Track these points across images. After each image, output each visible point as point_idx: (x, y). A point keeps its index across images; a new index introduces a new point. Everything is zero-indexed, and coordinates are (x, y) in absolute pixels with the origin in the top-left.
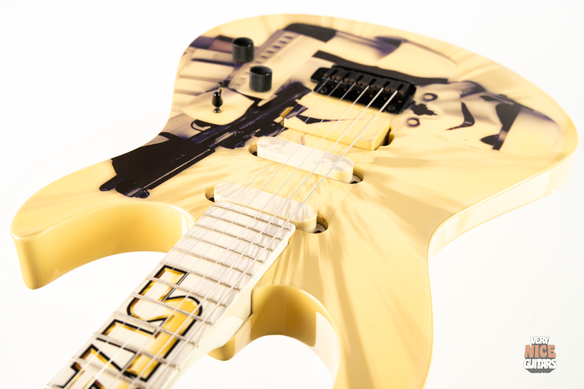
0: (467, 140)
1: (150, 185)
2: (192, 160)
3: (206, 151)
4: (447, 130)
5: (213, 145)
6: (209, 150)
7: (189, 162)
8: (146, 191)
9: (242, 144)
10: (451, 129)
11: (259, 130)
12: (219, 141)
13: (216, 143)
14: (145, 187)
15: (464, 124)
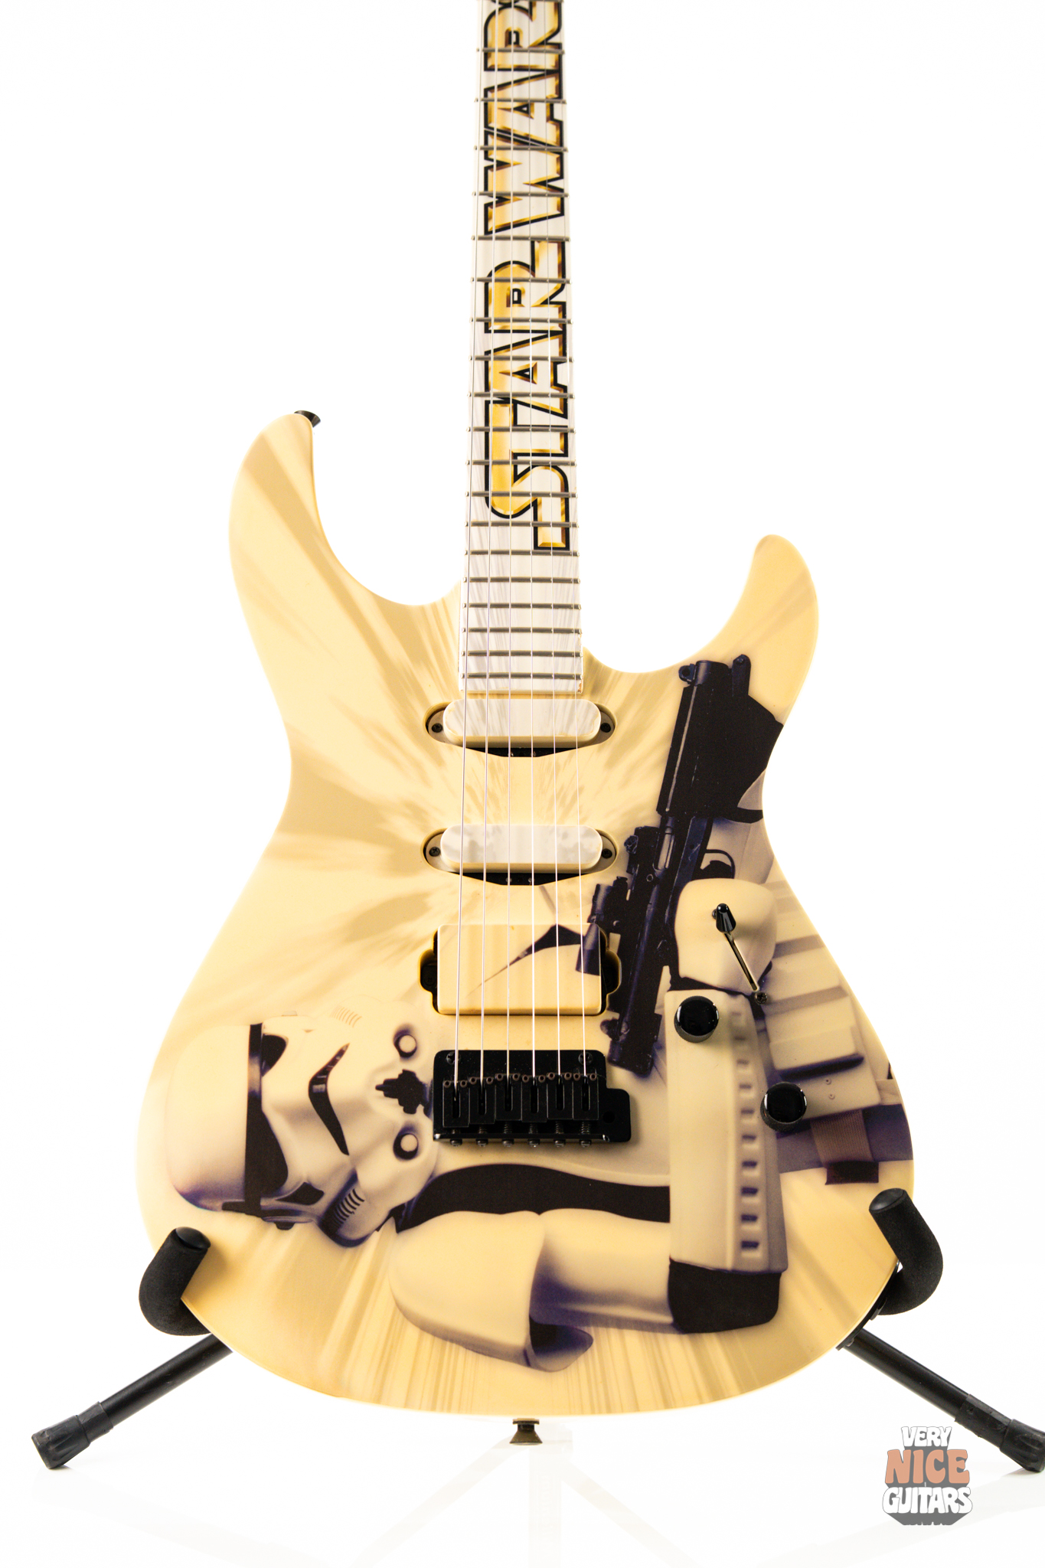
0: (308, 1031)
1: (693, 696)
2: (675, 776)
3: (669, 804)
4: (347, 1046)
5: (669, 824)
6: (667, 810)
7: (677, 769)
8: (689, 683)
9: (632, 848)
10: (341, 1053)
11: (628, 898)
12: (667, 837)
13: (668, 831)
14: (695, 688)
15: (324, 1081)
